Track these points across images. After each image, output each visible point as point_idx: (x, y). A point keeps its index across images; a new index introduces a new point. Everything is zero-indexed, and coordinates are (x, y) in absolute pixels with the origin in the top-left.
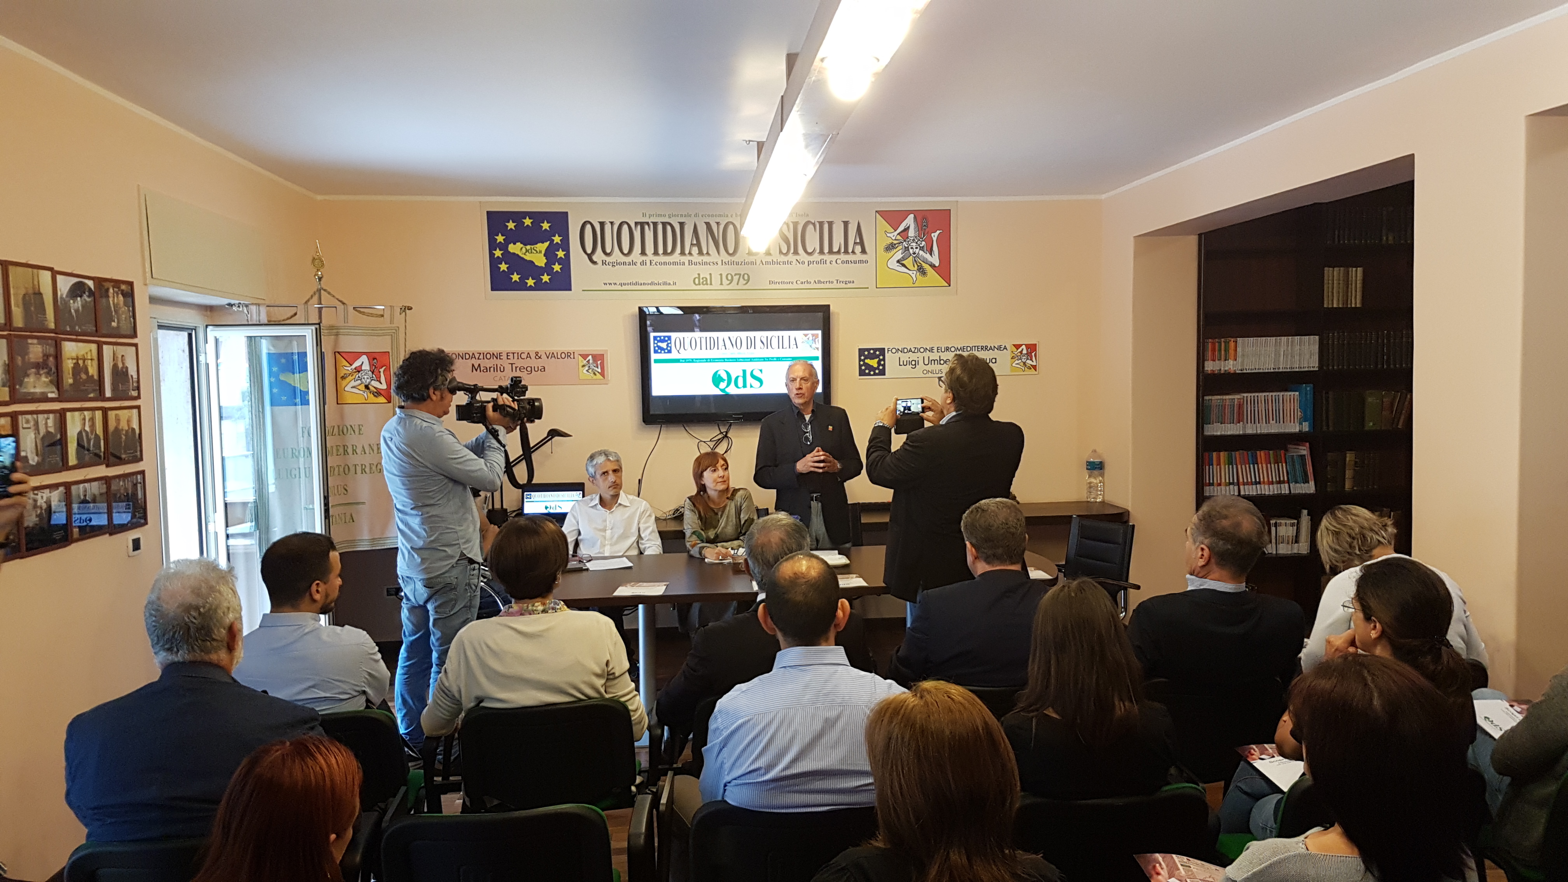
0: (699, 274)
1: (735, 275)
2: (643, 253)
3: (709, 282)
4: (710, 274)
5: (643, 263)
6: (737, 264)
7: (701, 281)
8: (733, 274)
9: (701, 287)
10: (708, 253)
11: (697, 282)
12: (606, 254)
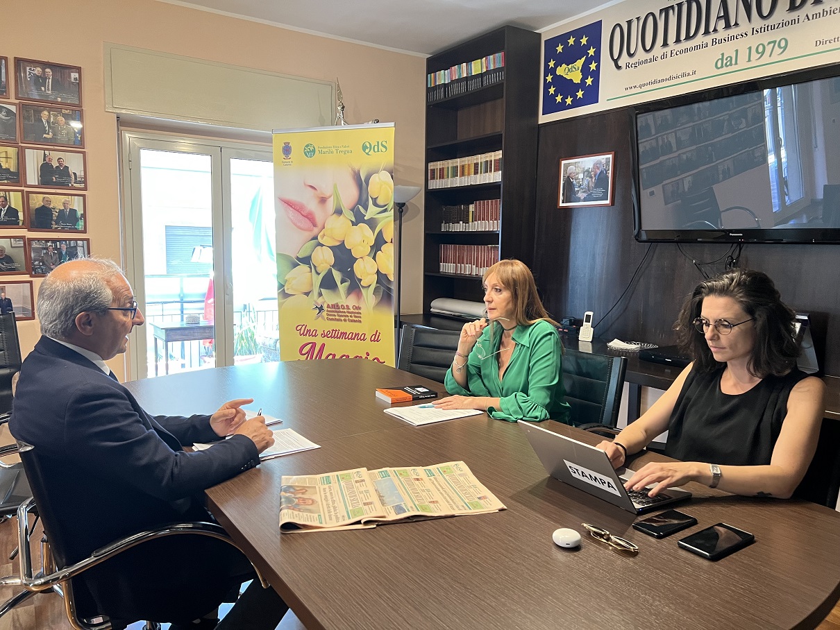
0: (723, 54)
1: (769, 43)
2: (665, 44)
3: (733, 62)
4: (737, 51)
5: (664, 56)
6: (773, 28)
7: (725, 62)
8: (766, 44)
9: (725, 70)
10: (736, 24)
11: (719, 65)
12: (630, 55)
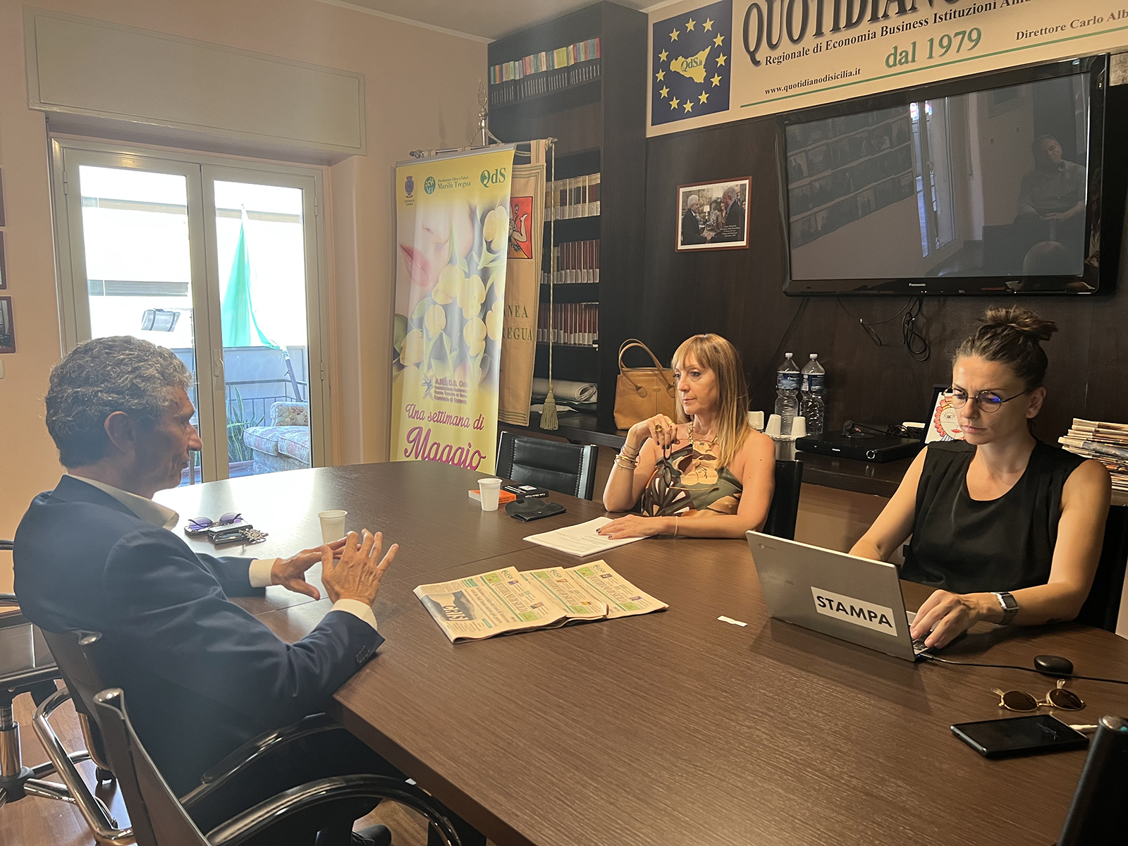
0: (896, 48)
1: (957, 34)
2: (819, 33)
3: (910, 58)
4: (914, 44)
5: (817, 49)
7: (898, 58)
8: (952, 35)
9: (899, 69)
10: (914, 9)
11: (891, 62)
12: (773, 47)
